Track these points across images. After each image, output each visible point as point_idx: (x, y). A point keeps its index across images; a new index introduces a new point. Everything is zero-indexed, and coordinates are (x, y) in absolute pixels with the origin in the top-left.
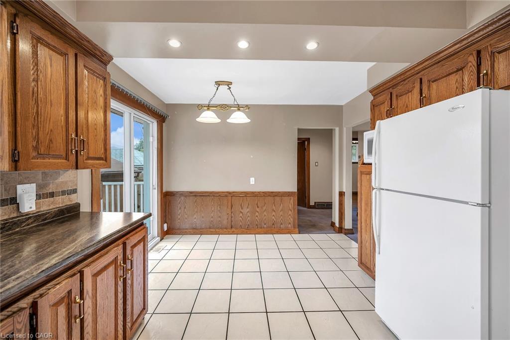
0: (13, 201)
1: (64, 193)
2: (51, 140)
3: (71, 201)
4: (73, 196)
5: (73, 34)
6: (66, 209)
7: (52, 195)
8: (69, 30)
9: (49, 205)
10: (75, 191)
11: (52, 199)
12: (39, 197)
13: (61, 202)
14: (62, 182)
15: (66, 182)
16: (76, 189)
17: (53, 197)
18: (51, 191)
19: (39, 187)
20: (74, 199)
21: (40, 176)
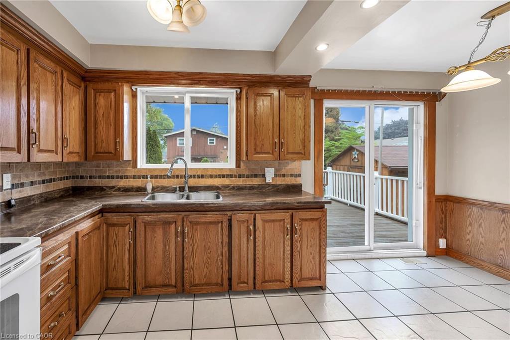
0: (264, 176)
1: (291, 175)
2: (263, 145)
3: (296, 182)
4: (298, 179)
5: (279, 79)
6: (291, 186)
7: (284, 176)
8: (276, 78)
9: (280, 181)
10: (299, 176)
11: (283, 178)
12: (276, 175)
13: (289, 181)
14: (290, 169)
15: (293, 169)
16: (300, 174)
17: (284, 177)
18: (283, 173)
19: (276, 170)
20: (298, 181)
21: (277, 164)
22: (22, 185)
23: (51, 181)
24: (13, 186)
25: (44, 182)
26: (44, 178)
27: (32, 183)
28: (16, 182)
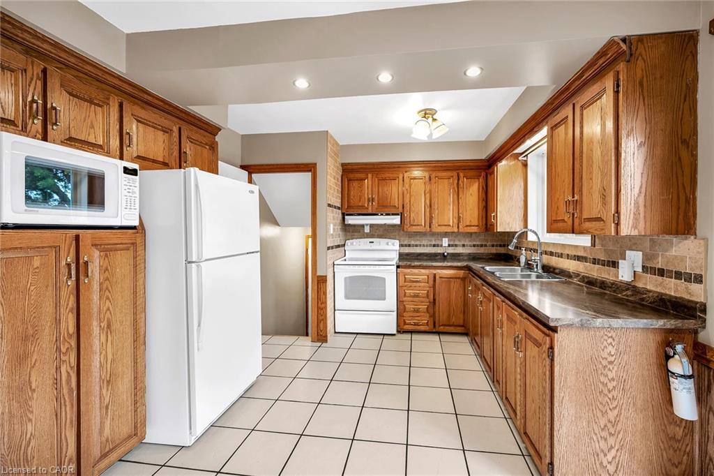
1: (678, 275)
3: (690, 294)
4: (695, 287)
7: (661, 272)
9: (652, 284)
10: (699, 279)
11: (660, 278)
12: (645, 269)
13: (673, 288)
14: (676, 257)
15: (683, 259)
16: (701, 277)
17: (662, 275)
18: (660, 266)
19: (647, 258)
20: (695, 292)
21: (648, 244)
22: (456, 246)
23: (482, 246)
24: (449, 246)
25: (474, 246)
26: (474, 243)
27: (464, 245)
28: (452, 243)
